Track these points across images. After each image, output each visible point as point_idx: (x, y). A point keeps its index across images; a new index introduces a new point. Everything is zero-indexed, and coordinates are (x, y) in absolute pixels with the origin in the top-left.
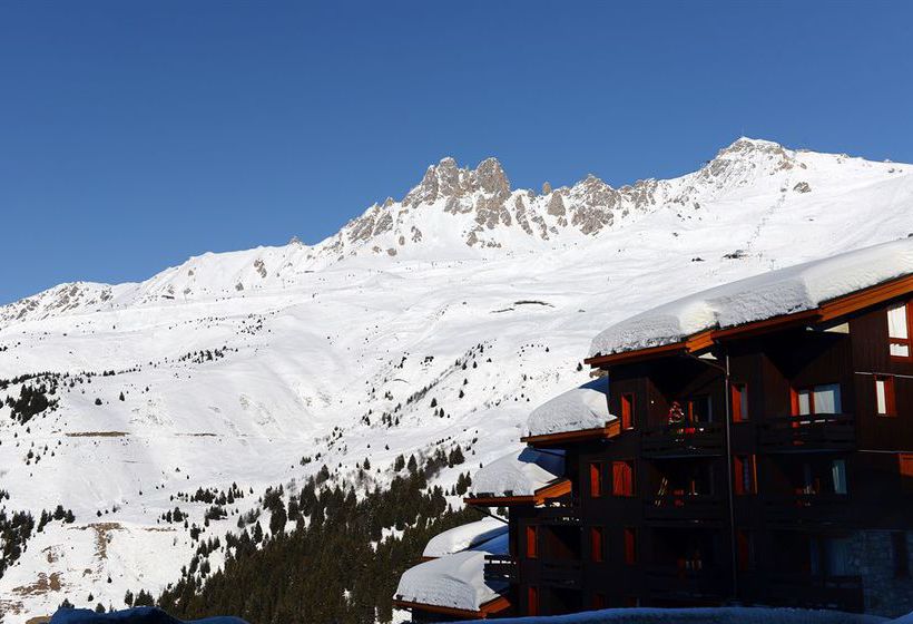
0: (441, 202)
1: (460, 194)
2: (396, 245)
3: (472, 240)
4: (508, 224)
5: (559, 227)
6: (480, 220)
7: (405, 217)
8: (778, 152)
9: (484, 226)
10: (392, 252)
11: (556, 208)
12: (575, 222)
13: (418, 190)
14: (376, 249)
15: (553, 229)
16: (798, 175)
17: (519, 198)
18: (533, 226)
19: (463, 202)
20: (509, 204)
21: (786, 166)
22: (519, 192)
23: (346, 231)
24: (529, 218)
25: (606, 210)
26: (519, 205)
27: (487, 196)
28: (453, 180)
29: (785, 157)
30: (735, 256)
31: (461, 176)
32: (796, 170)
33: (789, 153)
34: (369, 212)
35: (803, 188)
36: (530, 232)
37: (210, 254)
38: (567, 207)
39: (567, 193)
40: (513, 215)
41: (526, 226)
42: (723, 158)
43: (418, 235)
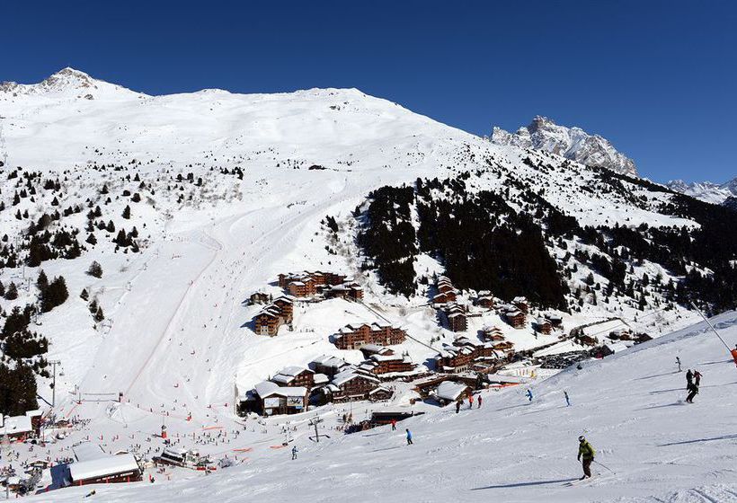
8: (84, 77)
16: (91, 91)
21: (85, 85)
29: (87, 81)
32: (91, 88)
33: (90, 79)
35: (90, 97)
42: (54, 76)
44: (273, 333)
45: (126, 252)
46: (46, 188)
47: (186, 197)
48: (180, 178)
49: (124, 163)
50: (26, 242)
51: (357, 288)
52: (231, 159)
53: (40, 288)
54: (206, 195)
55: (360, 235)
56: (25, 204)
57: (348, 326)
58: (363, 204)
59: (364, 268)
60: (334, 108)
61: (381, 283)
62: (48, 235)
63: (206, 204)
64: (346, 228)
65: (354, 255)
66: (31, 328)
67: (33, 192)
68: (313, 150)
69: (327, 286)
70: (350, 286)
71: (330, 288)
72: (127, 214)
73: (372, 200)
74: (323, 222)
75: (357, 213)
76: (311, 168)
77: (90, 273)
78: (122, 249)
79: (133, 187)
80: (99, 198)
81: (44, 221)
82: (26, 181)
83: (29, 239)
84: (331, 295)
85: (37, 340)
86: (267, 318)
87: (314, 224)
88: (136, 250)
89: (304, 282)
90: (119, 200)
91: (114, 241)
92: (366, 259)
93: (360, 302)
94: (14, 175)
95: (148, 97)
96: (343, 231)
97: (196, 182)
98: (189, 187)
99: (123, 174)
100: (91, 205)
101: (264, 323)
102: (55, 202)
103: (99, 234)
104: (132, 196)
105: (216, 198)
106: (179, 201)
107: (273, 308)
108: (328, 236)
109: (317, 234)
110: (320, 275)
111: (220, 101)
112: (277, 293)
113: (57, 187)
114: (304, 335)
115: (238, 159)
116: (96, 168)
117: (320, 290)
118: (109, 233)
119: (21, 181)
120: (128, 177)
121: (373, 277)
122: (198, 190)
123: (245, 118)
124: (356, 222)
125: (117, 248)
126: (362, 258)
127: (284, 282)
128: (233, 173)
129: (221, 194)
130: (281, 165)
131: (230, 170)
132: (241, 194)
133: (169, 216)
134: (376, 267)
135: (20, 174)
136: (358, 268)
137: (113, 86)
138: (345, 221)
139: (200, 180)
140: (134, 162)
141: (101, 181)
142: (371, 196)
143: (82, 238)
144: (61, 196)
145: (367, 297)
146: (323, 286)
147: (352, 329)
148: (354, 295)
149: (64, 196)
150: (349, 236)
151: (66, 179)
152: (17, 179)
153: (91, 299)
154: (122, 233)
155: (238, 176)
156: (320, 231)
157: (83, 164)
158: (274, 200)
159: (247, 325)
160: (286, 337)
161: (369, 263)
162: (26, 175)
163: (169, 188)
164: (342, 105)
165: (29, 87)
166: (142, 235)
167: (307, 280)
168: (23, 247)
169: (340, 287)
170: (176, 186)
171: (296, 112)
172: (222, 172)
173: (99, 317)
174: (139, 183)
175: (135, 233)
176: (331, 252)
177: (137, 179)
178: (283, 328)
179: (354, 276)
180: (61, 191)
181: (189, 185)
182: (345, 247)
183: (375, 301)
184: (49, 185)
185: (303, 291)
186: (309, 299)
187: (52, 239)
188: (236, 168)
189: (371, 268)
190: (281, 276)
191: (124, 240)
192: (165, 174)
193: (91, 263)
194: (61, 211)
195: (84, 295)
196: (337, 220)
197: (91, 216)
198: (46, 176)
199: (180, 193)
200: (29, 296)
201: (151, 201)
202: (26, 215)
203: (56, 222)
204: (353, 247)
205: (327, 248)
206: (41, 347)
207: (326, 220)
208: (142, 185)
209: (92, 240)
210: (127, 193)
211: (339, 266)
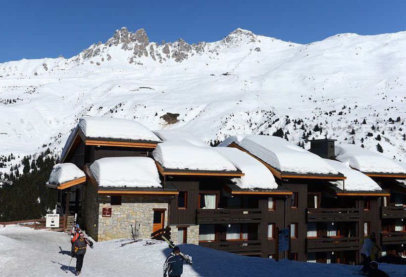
0: (121, 45)
1: (128, 42)
2: (100, 61)
3: (131, 61)
4: (147, 56)
5: (166, 58)
6: (135, 53)
7: (105, 50)
8: (251, 35)
9: (137, 56)
10: (98, 64)
11: (166, 51)
12: (173, 57)
13: (112, 40)
14: (92, 62)
15: (164, 59)
17: (152, 46)
18: (156, 57)
19: (129, 45)
20: (148, 48)
21: (253, 41)
22: (152, 43)
23: (82, 54)
24: (155, 54)
25: (186, 53)
26: (152, 48)
27: (139, 44)
28: (126, 37)
29: (253, 37)
30: (226, 75)
31: (129, 35)
32: (257, 42)
33: (255, 36)
34: (91, 47)
35: (258, 49)
36: (155, 59)
37: (24, 60)
38: (170, 51)
39: (171, 45)
40: (149, 52)
41: (153, 57)
42: (231, 36)
43: (109, 58)
48: (392, 121)
49: (339, 109)
72: (380, 149)
90: (369, 139)
94: (288, 121)
104: (374, 136)
113: (321, 130)
116: (327, 114)
137: (269, 39)
140: (345, 107)
151: (321, 124)
170: (395, 128)
177: (364, 122)
181: (402, 126)
201: (387, 140)
208: (373, 128)
210: (369, 134)
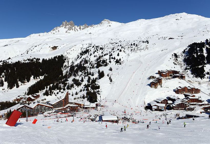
0: (64, 27)
3: (66, 32)
4: (73, 30)
6: (68, 29)
8: (109, 21)
9: (69, 30)
10: (54, 33)
11: (80, 28)
13: (61, 25)
14: (52, 33)
15: (79, 31)
16: (110, 24)
18: (76, 30)
19: (67, 27)
20: (73, 28)
21: (109, 23)
26: (75, 27)
27: (70, 26)
31: (67, 23)
33: (110, 21)
34: (55, 28)
35: (110, 26)
36: (75, 31)
37: (34, 34)
38: (82, 28)
39: (82, 26)
41: (75, 30)
42: (102, 22)
43: (59, 31)
44: (156, 88)
45: (118, 65)
46: (100, 49)
47: (133, 50)
48: (131, 45)
49: (118, 42)
50: (96, 63)
51: (183, 75)
52: (145, 38)
53: (98, 73)
54: (138, 49)
55: (185, 59)
56: (96, 53)
57: (180, 87)
58: (186, 49)
59: (186, 69)
60: (177, 19)
61: (192, 74)
62: (100, 61)
63: (138, 51)
64: (180, 56)
65: (183, 65)
66: (96, 83)
67: (97, 51)
68: (170, 33)
69: (174, 74)
70: (181, 75)
71: (174, 75)
72: (118, 55)
73: (189, 47)
74: (173, 55)
75: (184, 52)
76: (169, 39)
77: (109, 70)
78: (117, 64)
79: (120, 48)
80: (112, 51)
81: (100, 57)
82: (96, 48)
83: (96, 62)
84: (175, 77)
85: (98, 86)
86: (154, 83)
87: (170, 55)
88: (120, 64)
89: (166, 73)
90: (116, 52)
91: (115, 62)
92: (187, 66)
93: (184, 80)
94: (94, 47)
95: (124, 24)
96: (179, 57)
97: (136, 45)
98: (134, 47)
99: (117, 45)
100: (110, 53)
101: (153, 85)
102: (102, 53)
103: (112, 60)
104: (119, 50)
105: (141, 49)
106: (131, 51)
107: (156, 80)
108: (174, 59)
109: (171, 59)
110: (171, 71)
111: (142, 22)
112: (158, 76)
113: (103, 49)
114: (165, 89)
115: (147, 38)
117: (171, 76)
118: (114, 60)
119: (95, 48)
120: (119, 45)
121: (189, 72)
122: (136, 47)
123: (149, 26)
124: (184, 55)
125: (116, 64)
126: (186, 66)
127: (160, 73)
128: (146, 42)
129: (142, 48)
130: (160, 39)
131: (145, 41)
132: (148, 48)
133: (129, 55)
134: (190, 69)
135: (95, 46)
136: (184, 69)
137: (115, 22)
138: (180, 55)
139: (137, 45)
140: (120, 41)
141: (112, 47)
142: (189, 46)
143: (108, 61)
144: (103, 51)
145: (187, 78)
146: (172, 74)
147: (181, 88)
148: (182, 77)
149: (104, 51)
150: (181, 59)
151: (104, 47)
152: (94, 48)
153: (109, 76)
154: (117, 60)
155: (147, 43)
156: (172, 58)
157: (108, 43)
158: (157, 49)
159: (148, 85)
160: (159, 89)
161: (188, 68)
162: (96, 46)
163: (129, 48)
164: (180, 18)
165: (97, 25)
166: (122, 60)
167: (167, 72)
168: (95, 64)
169: (177, 75)
170: (131, 47)
171: (165, 22)
172: (143, 42)
173: (111, 81)
174: (121, 47)
175: (120, 60)
176: (175, 64)
177: (121, 46)
178: (159, 86)
179: (183, 72)
180: (103, 50)
181: (134, 46)
182: (180, 63)
183: (190, 79)
184: (101, 49)
185: (166, 76)
186: (167, 78)
187: (101, 62)
188: (147, 41)
189: (188, 69)
190: (159, 71)
191: (117, 62)
192: (127, 44)
193: (109, 67)
194: (103, 55)
195: (108, 75)
196: (177, 54)
197: (110, 56)
198: (100, 46)
199: (132, 49)
200: (96, 75)
201: (124, 51)
202: (96, 56)
203: (102, 57)
204: (182, 63)
205: (174, 63)
206: (98, 87)
207: (173, 54)
208: (122, 47)
209: (110, 62)
210: (118, 50)
211: (178, 68)
